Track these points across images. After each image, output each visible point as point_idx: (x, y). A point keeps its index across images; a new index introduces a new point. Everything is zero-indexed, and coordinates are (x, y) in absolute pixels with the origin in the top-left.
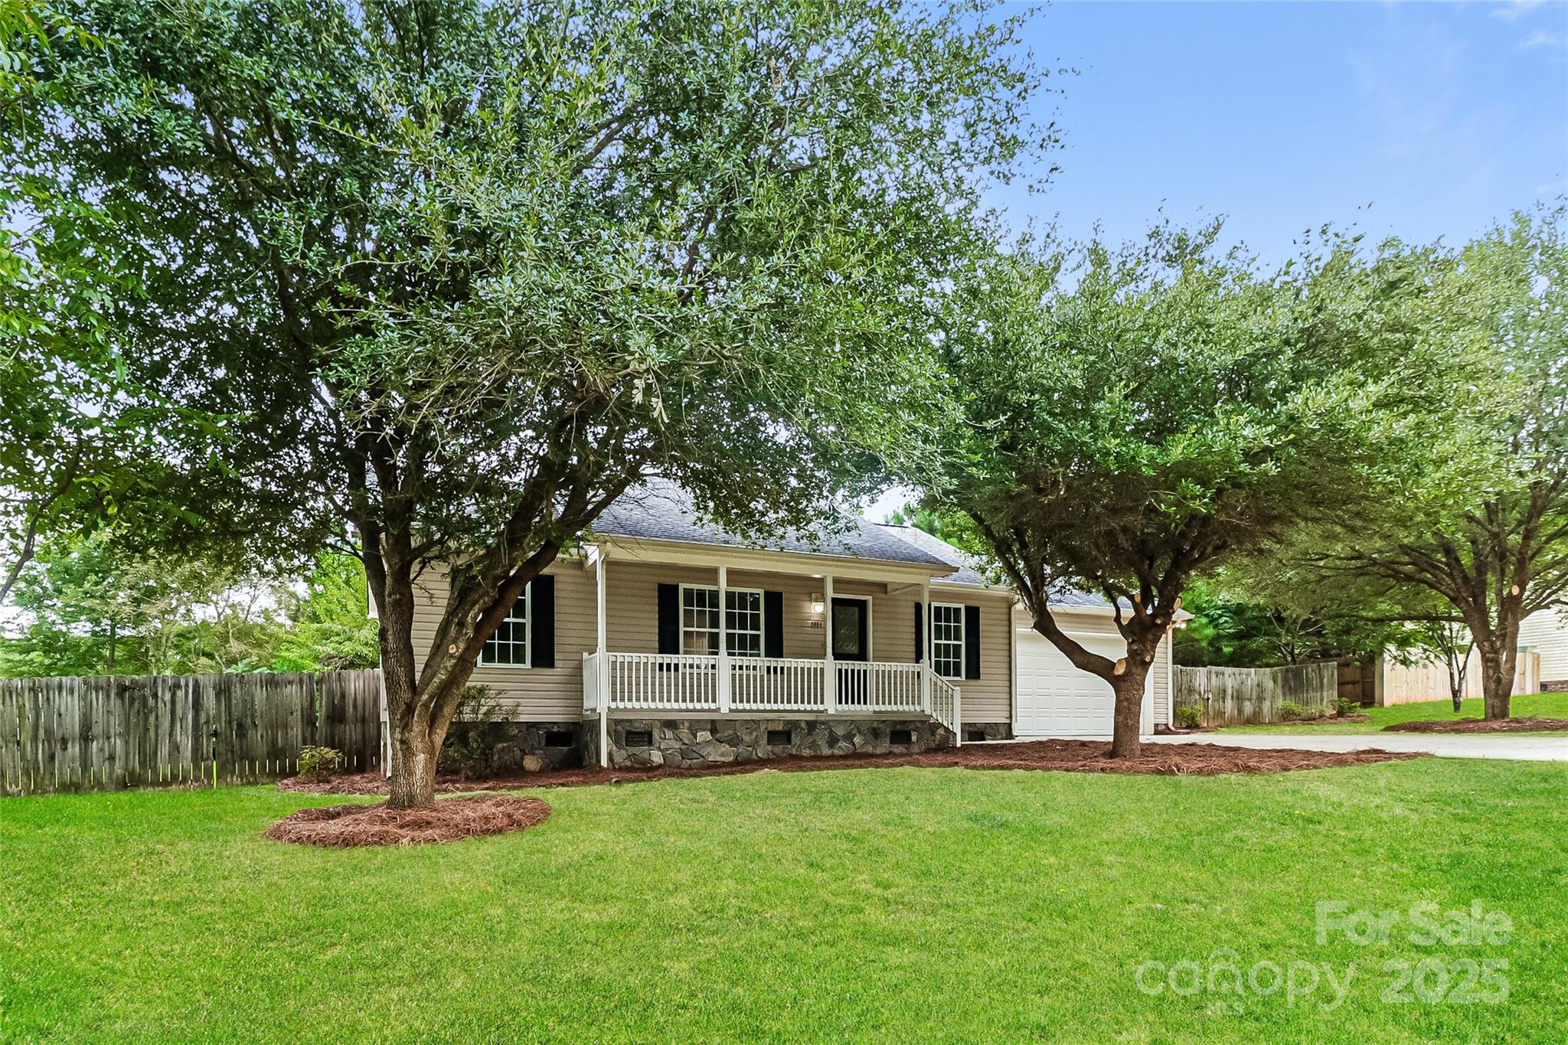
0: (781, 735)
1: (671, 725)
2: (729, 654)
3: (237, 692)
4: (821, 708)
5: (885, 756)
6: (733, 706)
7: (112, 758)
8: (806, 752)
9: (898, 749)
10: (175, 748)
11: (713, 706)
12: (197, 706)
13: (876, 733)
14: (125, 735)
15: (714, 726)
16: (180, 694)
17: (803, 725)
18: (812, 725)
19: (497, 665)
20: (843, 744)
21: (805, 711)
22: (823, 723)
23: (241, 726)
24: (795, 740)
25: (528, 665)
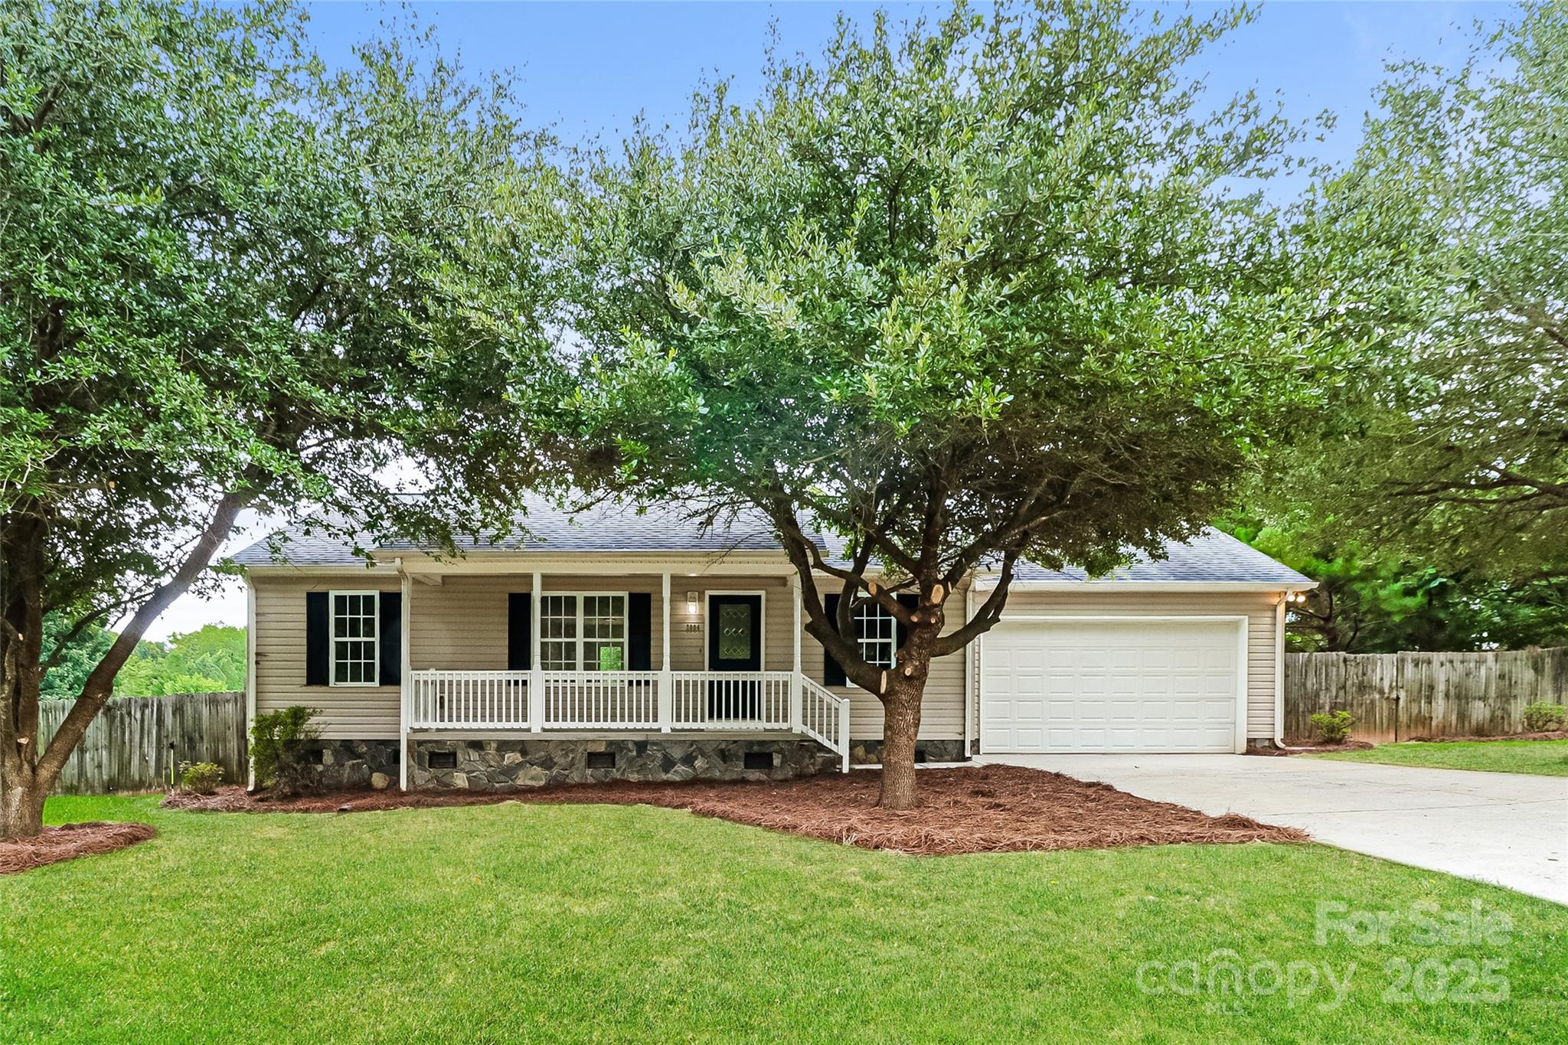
0: (605, 757)
1: (477, 745)
2: (543, 669)
3: (189, 710)
4: (655, 726)
5: (734, 782)
6: (548, 726)
7: (100, 766)
8: (634, 777)
9: (754, 775)
10: (143, 757)
11: (524, 726)
12: (160, 722)
13: (724, 755)
14: (109, 748)
15: (523, 747)
16: (147, 712)
17: (630, 746)
18: (641, 746)
19: (349, 684)
20: (680, 768)
21: (635, 730)
22: (654, 743)
23: (191, 739)
24: (621, 763)
25: (377, 683)
